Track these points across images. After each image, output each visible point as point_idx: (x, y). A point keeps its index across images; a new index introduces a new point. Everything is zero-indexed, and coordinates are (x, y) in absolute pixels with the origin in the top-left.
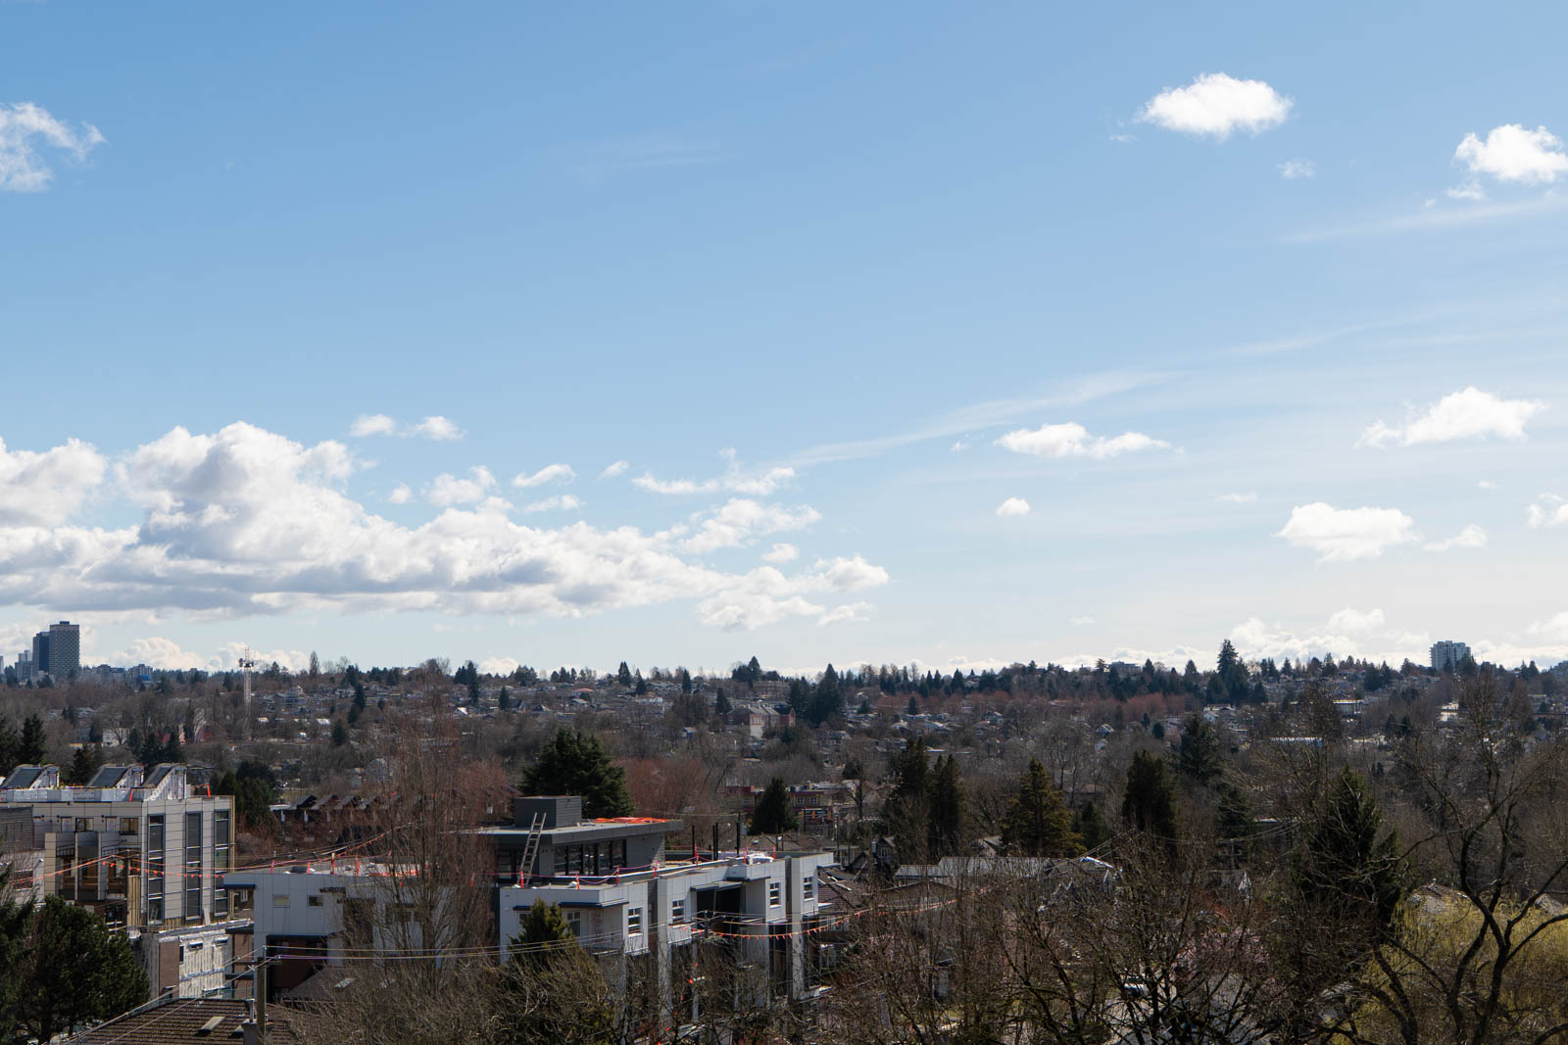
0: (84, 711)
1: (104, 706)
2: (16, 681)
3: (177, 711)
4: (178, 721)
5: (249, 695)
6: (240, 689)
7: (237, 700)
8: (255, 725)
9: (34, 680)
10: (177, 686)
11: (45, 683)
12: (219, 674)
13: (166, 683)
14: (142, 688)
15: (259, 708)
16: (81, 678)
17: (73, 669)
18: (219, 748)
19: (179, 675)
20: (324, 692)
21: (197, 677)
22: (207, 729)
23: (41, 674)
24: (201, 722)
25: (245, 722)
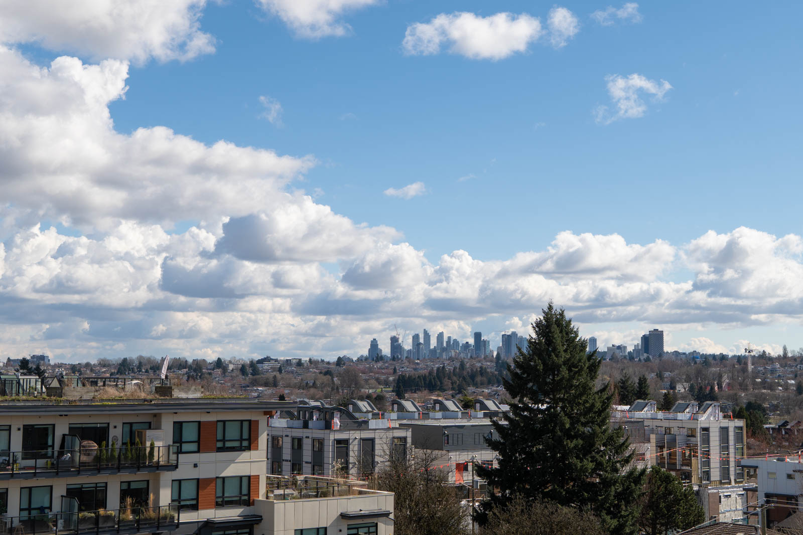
0: (667, 374)
1: (676, 372)
2: (633, 358)
3: (714, 375)
4: (714, 380)
5: (750, 367)
6: (746, 364)
7: (744, 370)
8: (755, 383)
9: (642, 358)
10: (713, 362)
11: (648, 360)
12: (734, 356)
13: (708, 360)
14: (695, 363)
15: (756, 374)
16: (665, 358)
17: (661, 354)
18: (736, 394)
19: (714, 356)
20: (791, 366)
21: (723, 357)
22: (729, 384)
23: (645, 355)
24: (726, 381)
25: (748, 381)
